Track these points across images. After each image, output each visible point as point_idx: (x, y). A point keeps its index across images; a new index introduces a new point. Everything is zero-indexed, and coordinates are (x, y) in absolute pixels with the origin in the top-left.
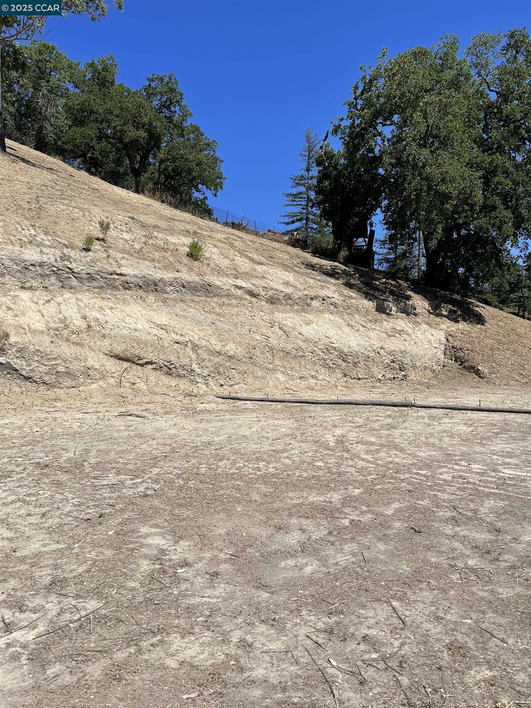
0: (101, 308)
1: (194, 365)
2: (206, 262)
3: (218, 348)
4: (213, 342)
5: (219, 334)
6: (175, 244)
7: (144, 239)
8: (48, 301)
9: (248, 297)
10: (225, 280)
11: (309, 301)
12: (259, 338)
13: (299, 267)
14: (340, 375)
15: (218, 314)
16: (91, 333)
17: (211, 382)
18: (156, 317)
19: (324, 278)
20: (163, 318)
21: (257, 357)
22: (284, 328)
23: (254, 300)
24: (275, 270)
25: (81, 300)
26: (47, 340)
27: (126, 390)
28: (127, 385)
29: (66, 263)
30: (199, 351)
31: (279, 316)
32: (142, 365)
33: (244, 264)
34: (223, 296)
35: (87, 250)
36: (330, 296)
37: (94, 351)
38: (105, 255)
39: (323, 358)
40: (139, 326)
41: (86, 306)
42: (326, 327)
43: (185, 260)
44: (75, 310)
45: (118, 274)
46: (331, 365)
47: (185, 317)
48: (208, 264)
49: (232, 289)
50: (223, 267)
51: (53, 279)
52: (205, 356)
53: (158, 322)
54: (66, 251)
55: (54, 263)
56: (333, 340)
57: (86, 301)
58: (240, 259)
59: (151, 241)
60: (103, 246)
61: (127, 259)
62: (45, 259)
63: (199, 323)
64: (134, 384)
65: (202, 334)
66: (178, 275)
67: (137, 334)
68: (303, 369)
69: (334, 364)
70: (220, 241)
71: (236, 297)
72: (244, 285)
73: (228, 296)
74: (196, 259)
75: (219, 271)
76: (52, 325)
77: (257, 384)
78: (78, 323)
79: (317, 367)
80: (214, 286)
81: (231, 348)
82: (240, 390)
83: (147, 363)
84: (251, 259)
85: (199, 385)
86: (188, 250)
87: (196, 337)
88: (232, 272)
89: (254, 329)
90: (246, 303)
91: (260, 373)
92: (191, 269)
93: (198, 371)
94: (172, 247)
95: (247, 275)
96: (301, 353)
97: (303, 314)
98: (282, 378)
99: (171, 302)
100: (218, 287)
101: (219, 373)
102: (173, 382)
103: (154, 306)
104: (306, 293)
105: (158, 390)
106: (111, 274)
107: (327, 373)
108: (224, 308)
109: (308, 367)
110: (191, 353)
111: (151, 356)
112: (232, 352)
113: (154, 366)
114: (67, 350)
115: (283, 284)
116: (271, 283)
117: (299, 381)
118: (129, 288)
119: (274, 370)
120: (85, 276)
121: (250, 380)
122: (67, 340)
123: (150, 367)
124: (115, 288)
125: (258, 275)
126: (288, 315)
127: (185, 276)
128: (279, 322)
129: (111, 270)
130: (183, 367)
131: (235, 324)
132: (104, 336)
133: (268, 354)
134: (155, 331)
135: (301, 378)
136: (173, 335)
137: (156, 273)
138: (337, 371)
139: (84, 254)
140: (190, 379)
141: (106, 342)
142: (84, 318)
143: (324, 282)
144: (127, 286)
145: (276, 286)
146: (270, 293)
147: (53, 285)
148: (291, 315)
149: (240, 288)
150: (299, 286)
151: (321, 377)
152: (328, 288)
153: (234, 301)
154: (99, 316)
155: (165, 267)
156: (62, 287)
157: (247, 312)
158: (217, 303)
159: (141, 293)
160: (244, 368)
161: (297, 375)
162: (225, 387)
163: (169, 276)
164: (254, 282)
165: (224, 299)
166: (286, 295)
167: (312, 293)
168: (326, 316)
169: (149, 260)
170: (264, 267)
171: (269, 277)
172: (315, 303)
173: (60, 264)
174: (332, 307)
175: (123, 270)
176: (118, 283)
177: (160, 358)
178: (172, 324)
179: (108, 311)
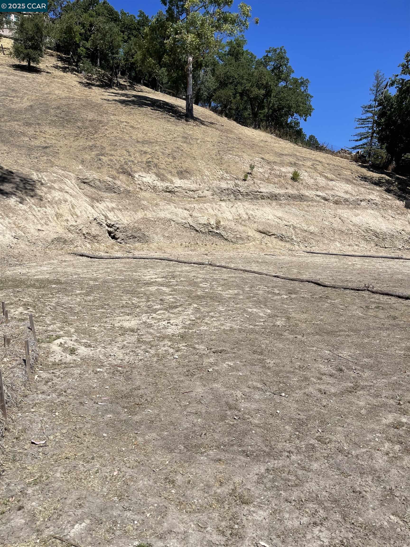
0: (253, 209)
1: (293, 236)
2: (301, 182)
3: (305, 229)
4: (303, 225)
5: (306, 221)
6: (285, 173)
7: (269, 171)
8: (232, 207)
9: (323, 201)
10: (310, 192)
11: (359, 202)
12: (327, 224)
13: (357, 180)
14: (373, 245)
15: (306, 211)
16: (250, 221)
17: (301, 245)
18: (276, 213)
19: (373, 186)
20: (280, 214)
21: (326, 233)
22: (342, 218)
23: (326, 202)
24: (340, 184)
25: (245, 206)
26: (233, 223)
27: (264, 246)
28: (264, 244)
29: (237, 188)
30: (296, 230)
31: (339, 211)
32: (270, 236)
33: (322, 181)
34: (309, 201)
35: (245, 180)
36: (373, 199)
37: (251, 228)
38: (252, 182)
39: (364, 235)
40: (269, 218)
41: (247, 208)
42: (368, 217)
43: (290, 182)
44: (243, 211)
45: (259, 192)
46: (368, 239)
47: (290, 213)
48: (302, 183)
49: (314, 197)
50: (310, 184)
51: (232, 196)
52: (299, 232)
53: (278, 216)
54: (236, 181)
55: (233, 188)
56: (371, 225)
57: (247, 206)
58: (320, 178)
59: (273, 172)
60: (251, 177)
61: (263, 184)
62: (229, 187)
63: (297, 216)
64: (267, 244)
65: (298, 221)
66: (287, 191)
67: (269, 221)
68: (351, 241)
69: (370, 238)
70: (309, 167)
71: (316, 201)
72: (321, 194)
73: (312, 200)
74: (296, 181)
75: (308, 187)
76: (235, 217)
77: (325, 247)
78: (245, 216)
79: (360, 240)
80: (305, 195)
81: (312, 229)
82: (315, 249)
83: (272, 235)
84: (326, 178)
85: (295, 246)
86: (291, 175)
87: (295, 223)
88: (315, 187)
89: (325, 219)
90: (322, 204)
91: (326, 242)
92: (293, 187)
93: (295, 239)
94: (283, 174)
95: (324, 188)
96: (350, 232)
97: (354, 210)
98: (338, 245)
99: (283, 205)
100: (307, 196)
101: (305, 241)
102: (283, 244)
103: (276, 207)
104: (357, 197)
105: (277, 247)
106: (256, 192)
107: (366, 243)
108: (309, 208)
109: (354, 239)
110: (292, 231)
111: (274, 232)
112: (312, 231)
113: (275, 236)
114: (241, 228)
115: (344, 192)
116: (337, 192)
117: (348, 247)
118: (264, 199)
119: (334, 240)
120: (245, 194)
121: (321, 245)
122: (241, 224)
123: (273, 236)
124: (257, 199)
125: (330, 188)
126: (345, 211)
127: (291, 191)
128: (339, 215)
129: (256, 190)
130: (288, 237)
131: (315, 217)
132: (255, 222)
133: (331, 232)
134: (276, 220)
135: (349, 245)
136: (284, 222)
137: (276, 190)
138: (372, 242)
139: (244, 182)
140: (291, 243)
141: (256, 225)
142: (247, 214)
143: (371, 189)
144: (263, 198)
145: (339, 194)
146: (336, 198)
147: (232, 198)
148: (348, 211)
149: (319, 196)
150: (354, 193)
151: (361, 246)
152: (373, 194)
153: (315, 203)
154: (253, 213)
155: (281, 187)
156: (236, 199)
157: (322, 209)
158: (306, 205)
159: (269, 201)
160: (318, 238)
161: (347, 244)
162: (308, 248)
163: (282, 191)
164: (327, 192)
165: (309, 203)
166: (345, 199)
167: (362, 198)
168: (369, 211)
169: (273, 184)
170: (334, 182)
171: (336, 188)
172: (363, 203)
173: (235, 189)
174: (374, 205)
175: (261, 190)
176: (259, 196)
177: (278, 233)
178: (284, 217)
179: (256, 210)
